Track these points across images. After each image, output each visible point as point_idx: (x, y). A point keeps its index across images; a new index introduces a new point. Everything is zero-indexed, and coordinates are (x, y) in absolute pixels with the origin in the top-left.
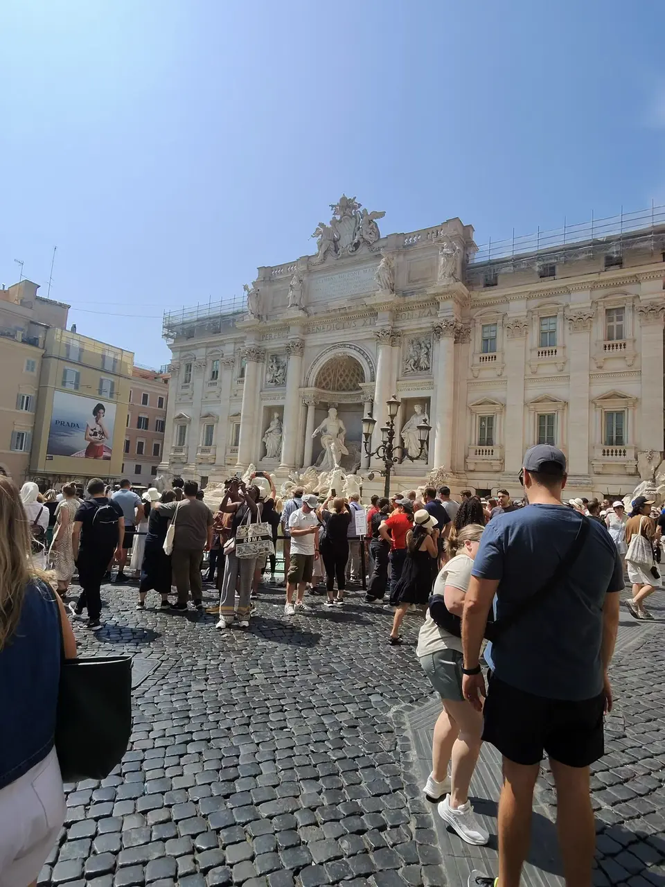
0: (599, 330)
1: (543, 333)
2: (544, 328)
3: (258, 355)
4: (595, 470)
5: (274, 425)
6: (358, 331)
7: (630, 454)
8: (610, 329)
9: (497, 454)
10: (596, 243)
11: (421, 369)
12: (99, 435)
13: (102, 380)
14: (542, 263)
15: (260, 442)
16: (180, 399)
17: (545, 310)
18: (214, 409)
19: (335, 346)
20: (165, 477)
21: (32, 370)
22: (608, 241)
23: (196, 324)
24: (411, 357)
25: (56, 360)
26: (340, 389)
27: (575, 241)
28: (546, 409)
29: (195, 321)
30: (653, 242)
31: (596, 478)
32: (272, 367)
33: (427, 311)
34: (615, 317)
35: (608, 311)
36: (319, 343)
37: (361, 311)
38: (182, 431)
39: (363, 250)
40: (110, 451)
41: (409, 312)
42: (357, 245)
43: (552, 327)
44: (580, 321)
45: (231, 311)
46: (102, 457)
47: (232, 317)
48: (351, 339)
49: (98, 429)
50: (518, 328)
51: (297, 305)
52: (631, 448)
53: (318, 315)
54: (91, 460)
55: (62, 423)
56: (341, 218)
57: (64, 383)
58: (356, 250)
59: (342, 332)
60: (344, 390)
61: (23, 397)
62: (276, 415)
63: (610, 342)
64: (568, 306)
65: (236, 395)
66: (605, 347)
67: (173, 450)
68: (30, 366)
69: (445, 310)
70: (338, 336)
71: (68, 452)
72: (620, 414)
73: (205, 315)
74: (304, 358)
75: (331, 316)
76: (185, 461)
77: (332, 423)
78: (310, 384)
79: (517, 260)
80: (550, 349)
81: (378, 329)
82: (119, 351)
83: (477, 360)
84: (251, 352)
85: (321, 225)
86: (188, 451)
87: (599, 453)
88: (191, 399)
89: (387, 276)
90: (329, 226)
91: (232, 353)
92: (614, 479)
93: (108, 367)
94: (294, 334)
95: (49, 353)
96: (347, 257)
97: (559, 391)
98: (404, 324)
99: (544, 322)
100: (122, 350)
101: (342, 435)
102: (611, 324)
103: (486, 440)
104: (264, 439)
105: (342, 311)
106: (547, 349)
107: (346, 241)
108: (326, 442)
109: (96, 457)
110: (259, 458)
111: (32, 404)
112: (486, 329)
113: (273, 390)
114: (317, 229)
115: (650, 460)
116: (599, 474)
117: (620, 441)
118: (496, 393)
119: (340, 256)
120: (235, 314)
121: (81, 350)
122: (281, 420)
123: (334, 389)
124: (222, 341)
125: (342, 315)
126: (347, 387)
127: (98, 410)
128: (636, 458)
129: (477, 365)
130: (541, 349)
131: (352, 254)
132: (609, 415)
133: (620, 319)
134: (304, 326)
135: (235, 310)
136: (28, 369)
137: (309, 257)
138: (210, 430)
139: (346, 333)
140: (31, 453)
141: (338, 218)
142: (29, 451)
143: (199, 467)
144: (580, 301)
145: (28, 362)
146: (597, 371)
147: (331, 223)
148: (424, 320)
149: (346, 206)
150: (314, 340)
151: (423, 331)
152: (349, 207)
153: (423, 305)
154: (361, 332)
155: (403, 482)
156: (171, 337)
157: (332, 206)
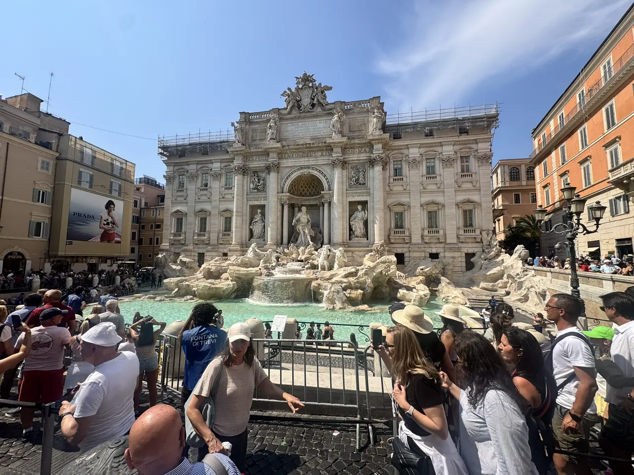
0: (458, 166)
1: (428, 167)
2: (428, 164)
3: (244, 171)
4: (461, 241)
5: (258, 217)
6: (318, 159)
7: (478, 232)
8: (462, 167)
9: (407, 233)
10: (457, 120)
11: (360, 184)
12: (111, 224)
13: (111, 183)
14: (429, 128)
15: (248, 229)
16: (176, 200)
17: (430, 154)
18: (207, 207)
19: (302, 168)
20: (167, 254)
21: (47, 169)
22: (464, 119)
23: (188, 147)
24: (353, 177)
25: (72, 163)
26: (301, 195)
27: (446, 118)
28: (433, 208)
29: (188, 145)
30: (486, 123)
31: (460, 245)
32: (254, 179)
33: (363, 149)
34: (465, 160)
35: (461, 157)
36: (290, 165)
37: (320, 147)
38: (180, 222)
39: (318, 110)
40: (120, 236)
41: (353, 150)
42: (313, 105)
43: (433, 164)
44: (448, 162)
45: (218, 140)
46: (114, 242)
47: (219, 144)
48: (313, 164)
49: (110, 220)
50: (414, 163)
51: (274, 139)
52: (478, 228)
53: (291, 147)
54: (105, 244)
55: (79, 215)
56: (303, 86)
57: (80, 182)
58: (313, 108)
59: (306, 159)
60: (303, 196)
61: (40, 192)
62: (259, 211)
63: (463, 174)
64: (442, 153)
65: (223, 198)
66: (462, 176)
67: (172, 235)
68: (45, 166)
69: (378, 150)
70: (303, 162)
71: (86, 238)
72: (471, 211)
73: (195, 141)
74: (280, 174)
75: (299, 149)
76: (183, 242)
77: (303, 216)
78: (285, 190)
79: (415, 125)
80: (433, 175)
81: (334, 159)
82: (124, 162)
83: (392, 180)
84: (239, 168)
85: (289, 89)
86: (185, 236)
87: (461, 232)
88: (185, 199)
89: (339, 126)
90: (293, 90)
91: (219, 169)
92: (470, 245)
93: (117, 173)
94: (273, 158)
95: (63, 156)
96: (306, 112)
97: (439, 199)
98: (349, 156)
99: (428, 161)
100: (126, 161)
101: (309, 223)
102: (463, 164)
103: (399, 225)
104: (251, 227)
105: (308, 146)
106: (431, 176)
107: (306, 101)
108: (301, 228)
109: (109, 242)
110: (248, 240)
111: (48, 197)
112: (395, 163)
113: (257, 195)
114: (285, 92)
115: (488, 235)
116: (462, 242)
117: (471, 225)
118: (404, 199)
119: (301, 111)
120: (221, 142)
121: (94, 157)
122: (263, 215)
123: (297, 195)
124: (210, 160)
125: (307, 148)
126: (305, 194)
127: (109, 205)
128: (481, 233)
129: (392, 183)
130: (428, 176)
131: (310, 111)
132: (465, 212)
133: (467, 162)
134: (279, 154)
135: (222, 140)
136: (42, 168)
137: (279, 109)
138: (203, 222)
139: (309, 160)
140: (49, 239)
141: (300, 86)
142: (48, 237)
143: (195, 246)
144: (448, 150)
145: (43, 162)
146: (459, 188)
147: (296, 88)
148: (362, 155)
149: (306, 79)
150: (287, 163)
151: (361, 161)
152: (308, 81)
153: (361, 146)
154: (321, 160)
155: (356, 251)
156: (165, 156)
157: (297, 78)
